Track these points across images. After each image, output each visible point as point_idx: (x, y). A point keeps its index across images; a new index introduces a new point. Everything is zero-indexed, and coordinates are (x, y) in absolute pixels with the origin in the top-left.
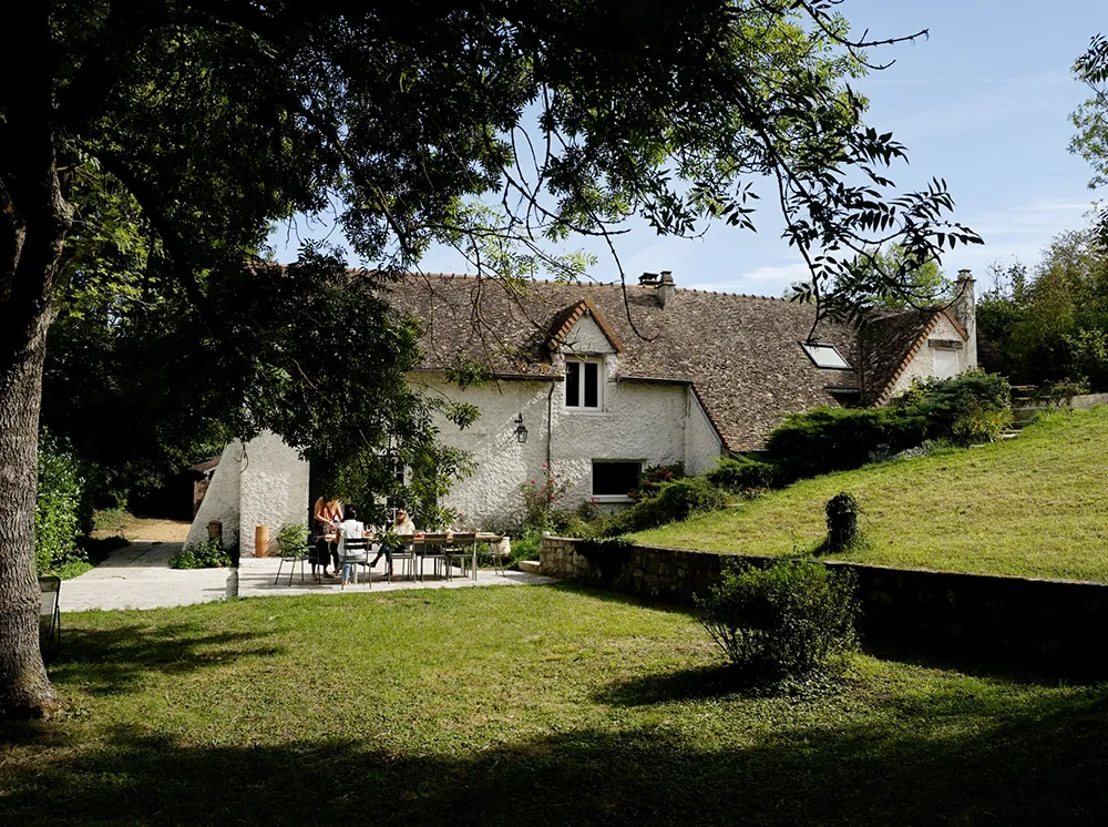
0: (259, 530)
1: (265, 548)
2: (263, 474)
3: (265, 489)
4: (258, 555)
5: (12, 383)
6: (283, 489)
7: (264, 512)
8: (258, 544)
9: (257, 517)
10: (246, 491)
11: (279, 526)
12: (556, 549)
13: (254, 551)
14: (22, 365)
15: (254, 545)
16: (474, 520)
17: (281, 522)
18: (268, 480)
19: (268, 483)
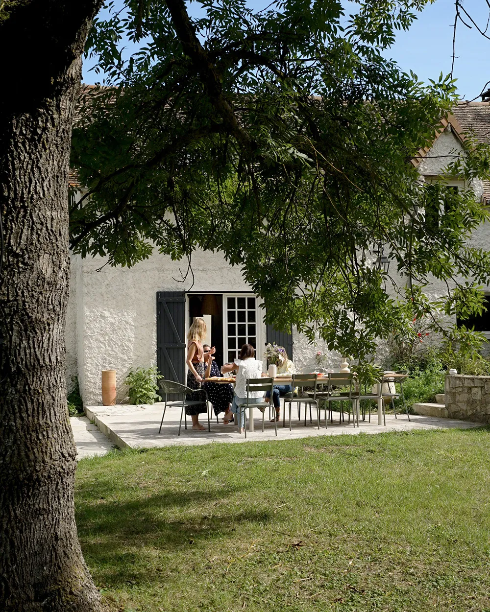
0: (105, 376)
1: (113, 395)
2: (107, 314)
3: (108, 330)
4: (105, 403)
5: (45, 129)
6: (129, 331)
7: (109, 355)
8: (105, 390)
9: (101, 361)
10: (89, 332)
11: (125, 370)
12: (470, 388)
13: (100, 398)
14: (59, 101)
15: (99, 392)
16: (333, 360)
17: (128, 366)
18: (113, 321)
19: (112, 324)
